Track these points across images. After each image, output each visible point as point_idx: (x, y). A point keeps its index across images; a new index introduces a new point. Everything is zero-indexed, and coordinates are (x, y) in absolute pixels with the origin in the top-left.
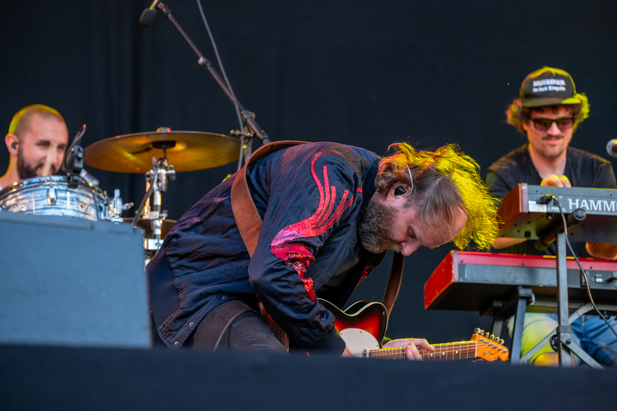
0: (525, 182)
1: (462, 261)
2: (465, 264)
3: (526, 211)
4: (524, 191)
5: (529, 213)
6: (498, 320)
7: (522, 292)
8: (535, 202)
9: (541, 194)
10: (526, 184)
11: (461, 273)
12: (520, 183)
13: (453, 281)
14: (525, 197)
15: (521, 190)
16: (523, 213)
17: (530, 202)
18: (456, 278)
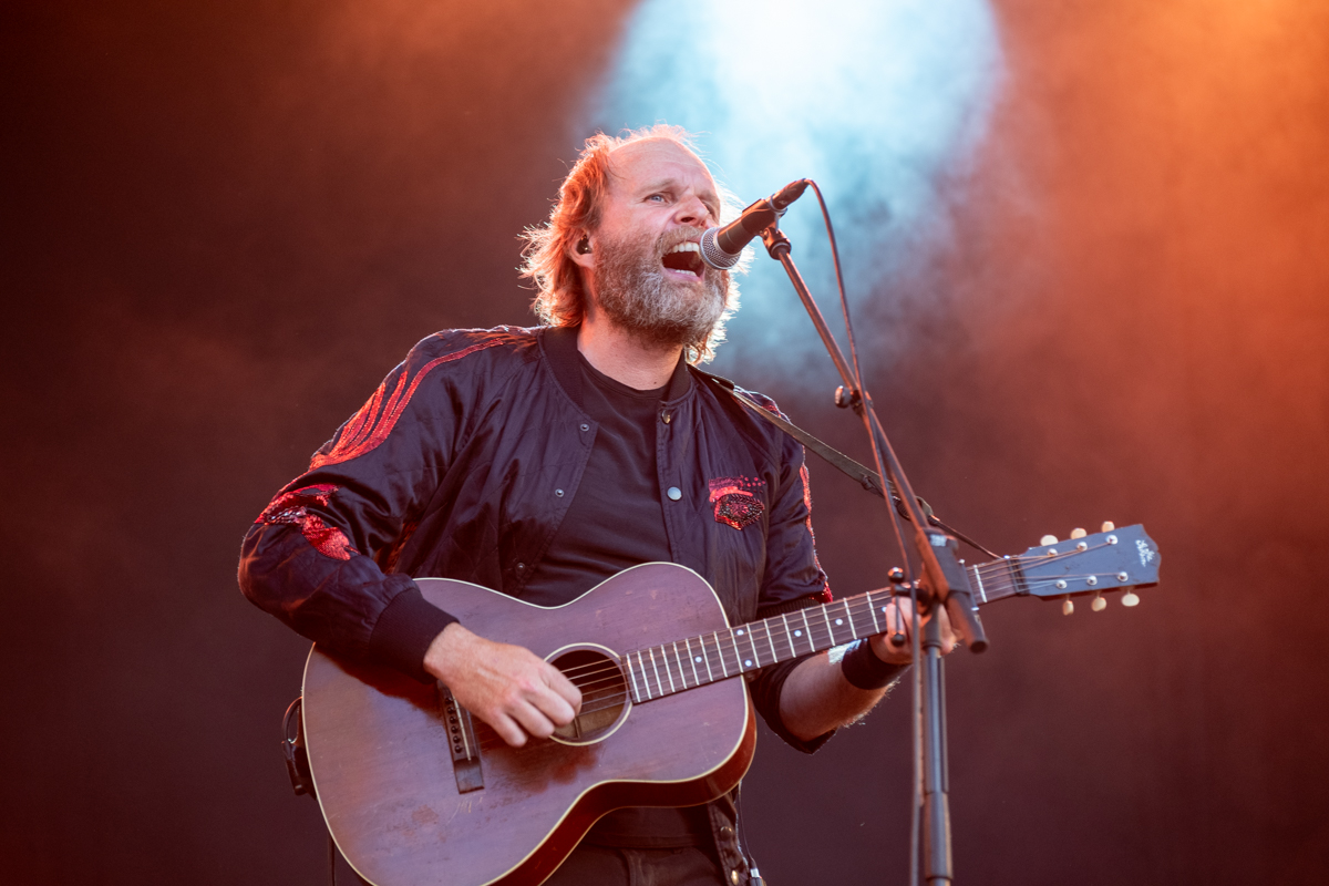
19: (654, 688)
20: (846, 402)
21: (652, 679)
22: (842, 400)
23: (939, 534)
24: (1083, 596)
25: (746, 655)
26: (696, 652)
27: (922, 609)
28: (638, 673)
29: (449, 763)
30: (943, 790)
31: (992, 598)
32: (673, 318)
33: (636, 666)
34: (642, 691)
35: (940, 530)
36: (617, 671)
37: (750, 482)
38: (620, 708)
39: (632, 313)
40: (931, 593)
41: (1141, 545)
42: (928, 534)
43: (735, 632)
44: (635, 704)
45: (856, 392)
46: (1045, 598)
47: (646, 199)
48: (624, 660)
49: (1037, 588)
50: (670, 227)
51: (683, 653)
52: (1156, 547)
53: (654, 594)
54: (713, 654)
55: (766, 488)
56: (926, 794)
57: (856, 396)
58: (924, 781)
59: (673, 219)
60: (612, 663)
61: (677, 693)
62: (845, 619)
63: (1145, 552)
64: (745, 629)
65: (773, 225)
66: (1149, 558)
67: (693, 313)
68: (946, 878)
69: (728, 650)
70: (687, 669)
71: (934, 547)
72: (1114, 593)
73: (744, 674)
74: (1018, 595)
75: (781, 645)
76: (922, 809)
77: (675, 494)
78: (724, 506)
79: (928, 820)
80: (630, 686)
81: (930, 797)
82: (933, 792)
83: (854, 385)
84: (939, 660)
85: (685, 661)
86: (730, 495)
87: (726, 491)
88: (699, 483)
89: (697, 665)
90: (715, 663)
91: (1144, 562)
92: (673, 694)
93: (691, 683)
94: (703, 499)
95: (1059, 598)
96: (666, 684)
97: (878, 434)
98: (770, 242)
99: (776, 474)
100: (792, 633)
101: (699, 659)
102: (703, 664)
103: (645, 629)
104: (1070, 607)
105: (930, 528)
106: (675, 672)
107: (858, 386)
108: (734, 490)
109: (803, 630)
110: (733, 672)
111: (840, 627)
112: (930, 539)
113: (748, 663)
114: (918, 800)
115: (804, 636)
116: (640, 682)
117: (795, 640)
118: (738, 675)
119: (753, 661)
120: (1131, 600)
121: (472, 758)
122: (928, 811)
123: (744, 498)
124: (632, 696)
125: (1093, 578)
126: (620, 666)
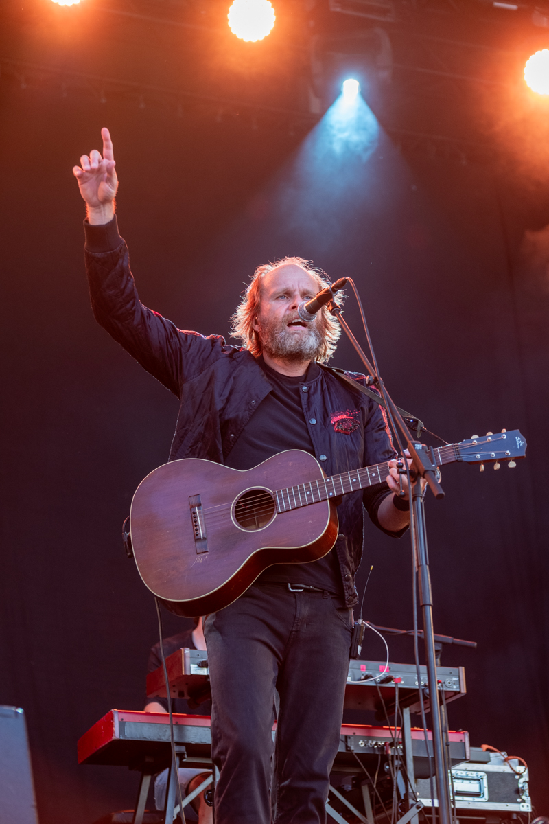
0: (187, 647)
1: (122, 720)
2: (125, 722)
3: (188, 674)
4: (187, 655)
5: (192, 675)
6: (147, 774)
7: (176, 749)
8: (196, 666)
9: (202, 658)
10: (188, 649)
11: (122, 731)
12: (183, 647)
13: (114, 738)
14: (188, 660)
15: (185, 654)
16: (186, 676)
17: (192, 665)
18: (117, 735)
19: (287, 506)
20: (371, 383)
21: (286, 502)
22: (369, 382)
23: (419, 444)
24: (489, 463)
25: (330, 490)
26: (308, 489)
27: (412, 480)
28: (281, 499)
29: (193, 540)
30: (426, 564)
31: (445, 463)
32: (292, 349)
33: (280, 496)
34: (282, 507)
35: (419, 442)
36: (271, 498)
37: (352, 412)
38: (271, 516)
39: (276, 351)
40: (416, 472)
41: (518, 439)
42: (414, 444)
43: (326, 480)
44: (278, 513)
45: (376, 378)
46: (470, 463)
47: (277, 298)
48: (275, 493)
49: (466, 457)
50: (288, 312)
51: (302, 490)
52: (525, 440)
53: (290, 464)
54: (315, 490)
55: (361, 415)
56: (418, 566)
57: (376, 380)
58: (417, 560)
59: (288, 309)
60: (269, 495)
61: (298, 508)
62: (376, 473)
63: (520, 442)
64: (330, 479)
65: (332, 300)
66: (521, 445)
67: (300, 345)
68: (430, 605)
69: (322, 488)
70: (303, 497)
71: (416, 450)
72: (504, 461)
73: (330, 499)
74: (457, 461)
75: (347, 486)
76: (417, 573)
77: (314, 422)
78: (339, 424)
79: (420, 578)
80: (277, 505)
81: (420, 568)
82: (422, 565)
83: (374, 375)
84: (421, 503)
85: (302, 494)
86: (343, 420)
87: (340, 417)
88: (326, 415)
89: (308, 495)
90: (315, 494)
91: (519, 446)
92: (296, 508)
93: (304, 503)
94: (328, 422)
95: (478, 463)
96: (293, 504)
97: (387, 397)
98: (331, 308)
99: (366, 407)
100: (352, 480)
101: (308, 493)
102: (310, 495)
103: (285, 479)
104: (482, 468)
105: (414, 441)
106: (297, 498)
107: (376, 375)
108: (345, 417)
109: (357, 479)
110: (324, 498)
111: (374, 477)
112: (415, 446)
113: (331, 494)
114: (415, 569)
115: (357, 481)
116: (281, 503)
117: (353, 483)
118: (327, 499)
119: (333, 493)
120: (512, 465)
121: (204, 538)
122: (420, 574)
123: (350, 420)
124: (277, 509)
125: (493, 453)
126: (272, 496)
